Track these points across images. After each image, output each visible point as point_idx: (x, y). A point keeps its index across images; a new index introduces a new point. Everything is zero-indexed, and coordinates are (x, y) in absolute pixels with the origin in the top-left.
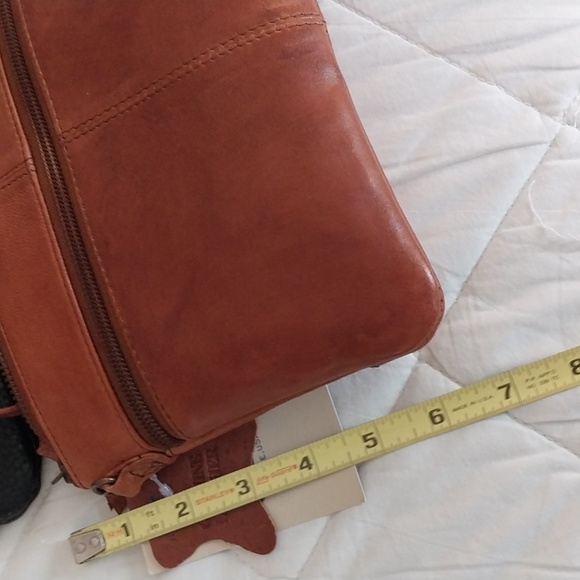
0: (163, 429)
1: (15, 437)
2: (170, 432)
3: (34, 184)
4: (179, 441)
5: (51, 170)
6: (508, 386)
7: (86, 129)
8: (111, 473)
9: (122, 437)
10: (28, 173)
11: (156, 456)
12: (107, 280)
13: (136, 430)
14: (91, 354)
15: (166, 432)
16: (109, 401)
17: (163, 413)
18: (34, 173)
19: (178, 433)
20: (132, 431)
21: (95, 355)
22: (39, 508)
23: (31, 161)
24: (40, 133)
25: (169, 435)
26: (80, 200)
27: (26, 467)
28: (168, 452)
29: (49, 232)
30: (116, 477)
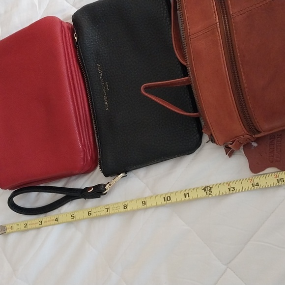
0: (254, 127)
1: (195, 124)
2: (257, 128)
3: (218, 32)
4: (259, 132)
5: (226, 27)
6: (108, 209)
7: (242, 13)
8: (231, 140)
9: (239, 128)
10: (217, 27)
11: (249, 136)
12: (242, 70)
13: (244, 126)
14: (231, 97)
15: (255, 128)
16: (236, 115)
17: (256, 121)
18: (219, 28)
19: (260, 129)
20: (242, 126)
21: (233, 97)
22: (199, 151)
23: (218, 23)
24: (223, 13)
25: (256, 129)
26: (236, 39)
27: (198, 135)
28: (253, 136)
29: (222, 50)
30: (233, 142)
